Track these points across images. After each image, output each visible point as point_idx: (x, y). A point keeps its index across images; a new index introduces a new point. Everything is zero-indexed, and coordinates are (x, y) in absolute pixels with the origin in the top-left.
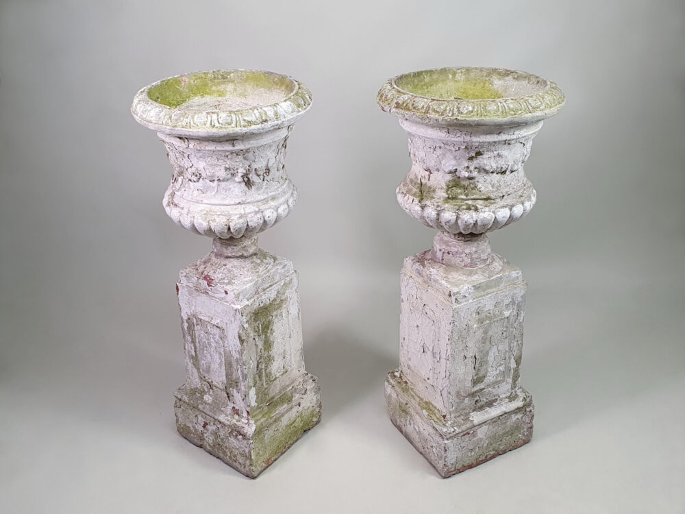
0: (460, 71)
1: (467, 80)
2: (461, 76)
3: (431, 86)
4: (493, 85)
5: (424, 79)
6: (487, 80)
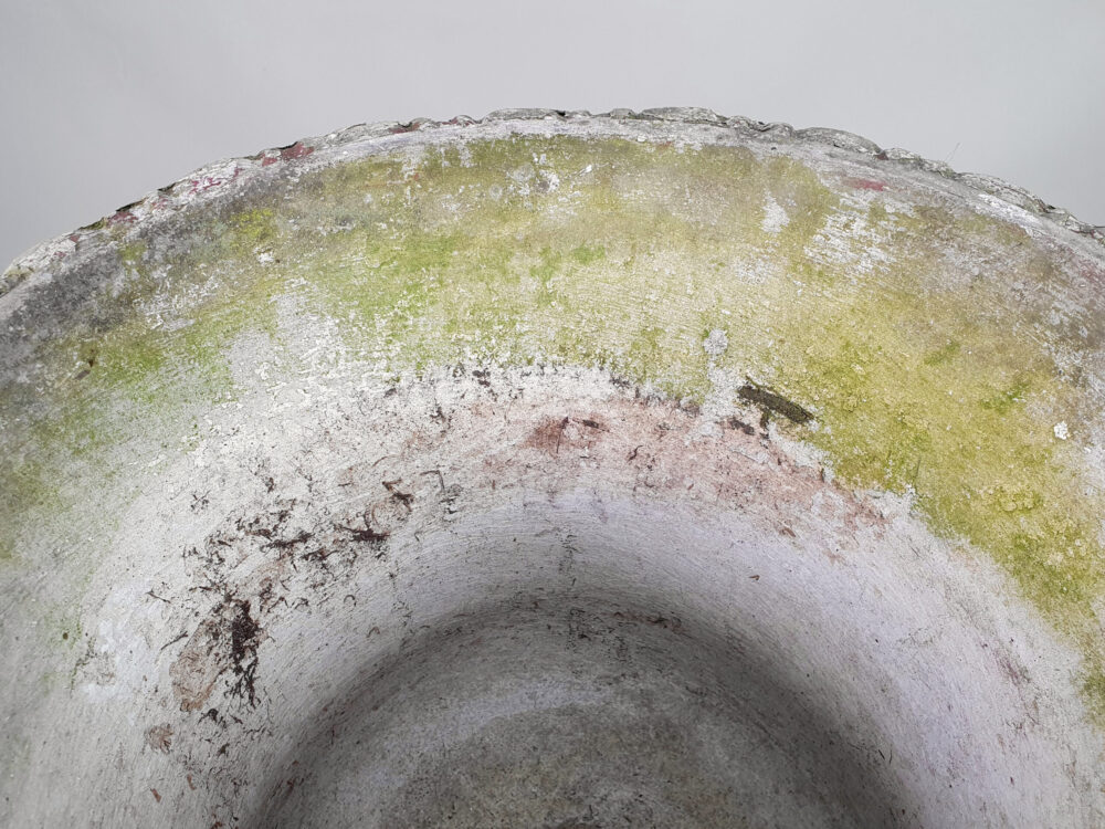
0: (865, 198)
1: (901, 291)
2: (858, 245)
3: (584, 256)
4: (1087, 441)
5: (533, 199)
6: (1053, 371)
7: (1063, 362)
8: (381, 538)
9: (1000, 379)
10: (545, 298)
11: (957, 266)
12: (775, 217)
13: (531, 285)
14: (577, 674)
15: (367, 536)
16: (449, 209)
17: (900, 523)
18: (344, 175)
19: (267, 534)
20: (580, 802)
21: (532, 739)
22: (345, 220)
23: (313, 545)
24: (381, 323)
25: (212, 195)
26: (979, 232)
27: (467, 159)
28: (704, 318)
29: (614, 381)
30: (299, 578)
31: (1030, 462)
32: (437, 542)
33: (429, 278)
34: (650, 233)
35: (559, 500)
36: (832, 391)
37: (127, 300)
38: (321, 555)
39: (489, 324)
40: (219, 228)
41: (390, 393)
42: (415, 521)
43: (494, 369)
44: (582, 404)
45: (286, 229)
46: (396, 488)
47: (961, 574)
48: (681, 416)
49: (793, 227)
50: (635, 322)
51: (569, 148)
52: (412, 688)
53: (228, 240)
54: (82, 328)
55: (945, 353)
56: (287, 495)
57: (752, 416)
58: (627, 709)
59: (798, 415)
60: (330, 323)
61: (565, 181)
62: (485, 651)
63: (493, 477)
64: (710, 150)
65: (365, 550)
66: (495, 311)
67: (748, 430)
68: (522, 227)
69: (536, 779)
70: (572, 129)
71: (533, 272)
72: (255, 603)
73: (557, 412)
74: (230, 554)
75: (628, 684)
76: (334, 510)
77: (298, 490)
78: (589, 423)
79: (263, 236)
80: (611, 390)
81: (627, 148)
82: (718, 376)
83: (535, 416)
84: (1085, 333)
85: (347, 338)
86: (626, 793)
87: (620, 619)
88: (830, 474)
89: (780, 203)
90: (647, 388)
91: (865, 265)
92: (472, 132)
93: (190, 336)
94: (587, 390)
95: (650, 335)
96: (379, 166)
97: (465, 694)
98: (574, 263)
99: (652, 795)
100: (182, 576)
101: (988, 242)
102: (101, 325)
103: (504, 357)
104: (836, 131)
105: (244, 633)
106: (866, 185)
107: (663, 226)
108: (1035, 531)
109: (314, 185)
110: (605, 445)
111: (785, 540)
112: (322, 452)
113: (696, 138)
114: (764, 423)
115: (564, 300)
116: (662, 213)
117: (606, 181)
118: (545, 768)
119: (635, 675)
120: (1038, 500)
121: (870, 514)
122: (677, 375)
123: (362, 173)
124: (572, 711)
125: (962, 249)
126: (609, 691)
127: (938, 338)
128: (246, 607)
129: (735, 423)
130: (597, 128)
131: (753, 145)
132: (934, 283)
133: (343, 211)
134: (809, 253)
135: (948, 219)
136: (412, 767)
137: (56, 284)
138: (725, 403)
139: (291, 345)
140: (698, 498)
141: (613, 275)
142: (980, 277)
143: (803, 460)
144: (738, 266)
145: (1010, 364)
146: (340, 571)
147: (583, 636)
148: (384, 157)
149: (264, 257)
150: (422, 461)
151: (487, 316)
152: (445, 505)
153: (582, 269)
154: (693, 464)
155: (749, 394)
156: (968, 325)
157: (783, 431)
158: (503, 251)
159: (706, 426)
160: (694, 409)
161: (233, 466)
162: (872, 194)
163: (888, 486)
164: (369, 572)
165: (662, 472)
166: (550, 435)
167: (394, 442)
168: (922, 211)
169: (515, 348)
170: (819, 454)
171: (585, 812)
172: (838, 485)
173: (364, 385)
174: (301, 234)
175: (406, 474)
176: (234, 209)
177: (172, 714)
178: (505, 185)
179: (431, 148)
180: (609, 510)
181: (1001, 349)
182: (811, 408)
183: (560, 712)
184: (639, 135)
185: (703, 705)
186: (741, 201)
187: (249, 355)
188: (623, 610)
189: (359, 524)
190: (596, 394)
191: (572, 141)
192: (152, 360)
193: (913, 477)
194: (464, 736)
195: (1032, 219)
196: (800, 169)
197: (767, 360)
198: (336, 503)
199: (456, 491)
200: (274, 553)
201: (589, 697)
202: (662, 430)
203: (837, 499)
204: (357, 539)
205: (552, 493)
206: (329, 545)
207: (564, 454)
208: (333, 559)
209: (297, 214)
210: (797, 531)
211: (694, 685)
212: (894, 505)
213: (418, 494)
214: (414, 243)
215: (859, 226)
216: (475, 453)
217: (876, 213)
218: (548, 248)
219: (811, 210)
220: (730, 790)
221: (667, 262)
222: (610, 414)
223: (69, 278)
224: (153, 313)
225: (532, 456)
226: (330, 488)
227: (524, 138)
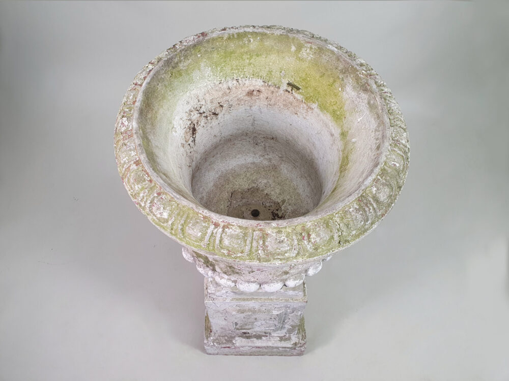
0: (309, 45)
1: (315, 63)
2: (308, 54)
3: (257, 55)
4: (343, 91)
5: (248, 44)
6: (339, 78)
7: (341, 77)
8: (217, 115)
9: (331, 80)
10: (250, 64)
11: (325, 58)
12: (293, 48)
13: (248, 61)
14: (255, 154)
15: (215, 114)
16: (232, 46)
17: (315, 109)
18: (213, 39)
19: (198, 111)
20: (255, 183)
21: (245, 169)
22: (213, 48)
23: (205, 115)
24: (219, 69)
25: (191, 43)
26: (328, 52)
27: (236, 36)
28: (280, 68)
29: (263, 82)
30: (203, 121)
31: (335, 95)
32: (227, 117)
33: (228, 59)
34: (270, 51)
35: (252, 108)
36: (304, 83)
37: (177, 63)
38: (206, 117)
39: (239, 69)
40: (192, 50)
41: (220, 83)
42: (223, 112)
43: (240, 79)
44: (257, 87)
45: (203, 50)
46: (221, 104)
47: (324, 118)
48: (277, 89)
49: (297, 50)
50: (267, 69)
51: (255, 34)
52: (220, 154)
53: (193, 52)
54: (171, 68)
55: (323, 75)
56: (202, 103)
57: (290, 89)
58: (266, 163)
59: (298, 89)
60: (210, 68)
61: (254, 41)
62: (235, 147)
63: (239, 103)
64: (281, 35)
65: (214, 117)
66: (240, 67)
67: (289, 92)
68: (246, 50)
69: (246, 178)
70: (256, 30)
71: (248, 58)
72: (196, 124)
73: (252, 88)
74: (192, 114)
75: (266, 157)
76: (209, 107)
77: (203, 102)
78: (258, 91)
79: (199, 51)
80: (263, 83)
81: (266, 34)
82: (283, 81)
83: (247, 89)
84: (344, 71)
85: (213, 72)
86: (265, 181)
87: (264, 139)
88: (304, 101)
89: (294, 46)
90: (270, 83)
91: (309, 58)
92: (237, 31)
93: (186, 70)
94: (258, 83)
95: (270, 72)
96: (220, 38)
97: (231, 158)
98: (256, 57)
99: (271, 182)
100: (185, 117)
101: (329, 54)
102: (173, 68)
103: (242, 76)
104: (306, 31)
105: (194, 130)
106: (309, 43)
107: (273, 50)
108: (336, 108)
109: (208, 41)
110: (261, 96)
111: (296, 115)
112: (207, 95)
113: (278, 32)
114: (292, 90)
115: (254, 65)
116: (272, 47)
117: (262, 40)
118: (248, 176)
119: (268, 154)
120: (336, 102)
121: (311, 108)
122: (275, 80)
123: (217, 39)
124: (253, 163)
125: (325, 55)
126: (262, 158)
127: (322, 72)
128: (194, 125)
129: (287, 91)
130: (260, 30)
131: (289, 34)
132: (321, 62)
133: (213, 46)
134: (300, 56)
135: (323, 49)
136: (220, 173)
137: (168, 60)
138: (284, 86)
139: (203, 72)
140: (280, 107)
141: (263, 59)
142: (328, 61)
143: (299, 98)
144: (287, 58)
145: (333, 77)
146: (210, 121)
147: (256, 144)
148: (221, 36)
149: (199, 55)
150: (225, 98)
151: (239, 67)
152: (229, 109)
153: (257, 58)
154: (279, 100)
155: (289, 84)
156: (326, 70)
157: (295, 92)
158: (242, 54)
159: (281, 91)
160: (279, 88)
161: (193, 97)
162: (310, 44)
163: (314, 102)
164: (215, 122)
165: (272, 102)
166: (250, 93)
167: (220, 94)
168: (319, 48)
169: (244, 74)
170: (302, 97)
171: (256, 185)
172: (305, 103)
173: (215, 81)
174: (206, 51)
175: (222, 100)
176: (194, 46)
177: (184, 142)
178: (243, 40)
179: (229, 34)
180: (262, 111)
181: (332, 74)
182: (300, 87)
183: (251, 163)
184: (268, 32)
185: (282, 160)
186: (287, 45)
187: (196, 75)
188: (265, 136)
189: (213, 111)
190: (260, 84)
191: (256, 33)
192: (181, 75)
193: (317, 100)
194: (230, 168)
195: (336, 50)
196: (297, 39)
197: (292, 77)
198: (209, 106)
199: (232, 105)
200: (199, 115)
201: (258, 160)
202: (273, 92)
203: (305, 105)
204: (213, 114)
205: (251, 107)
206: (208, 115)
207: (253, 98)
208: (209, 118)
209: (205, 47)
210: (298, 113)
211: (280, 155)
212: (314, 106)
213: (224, 106)
214: (225, 53)
215: (308, 50)
216: (235, 97)
217: (311, 48)
218: (251, 54)
219: (300, 47)
220: (287, 179)
221: (273, 57)
222: (263, 89)
223: (170, 59)
224: (181, 65)
225: (247, 98)
226: (208, 102)
227: (246, 32)
